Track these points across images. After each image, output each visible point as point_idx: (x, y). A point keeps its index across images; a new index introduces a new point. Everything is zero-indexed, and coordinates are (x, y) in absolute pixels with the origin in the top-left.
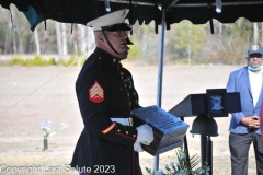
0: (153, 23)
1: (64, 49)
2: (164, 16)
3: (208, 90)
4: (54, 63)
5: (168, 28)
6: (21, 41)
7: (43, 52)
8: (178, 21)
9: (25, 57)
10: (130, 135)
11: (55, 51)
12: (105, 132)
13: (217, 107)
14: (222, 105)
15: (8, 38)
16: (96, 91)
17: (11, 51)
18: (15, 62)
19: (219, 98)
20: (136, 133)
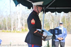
0: (42, 12)
1: (12, 29)
2: (44, 11)
3: (54, 28)
4: (10, 32)
5: (45, 13)
6: (4, 28)
7: (8, 30)
8: (48, 12)
9: (5, 31)
10: (41, 33)
11: (11, 30)
12: (35, 32)
13: (56, 32)
14: (58, 32)
15: (1, 27)
16: (33, 21)
17: (2, 30)
18: (3, 31)
19: (57, 30)
20: (43, 33)
